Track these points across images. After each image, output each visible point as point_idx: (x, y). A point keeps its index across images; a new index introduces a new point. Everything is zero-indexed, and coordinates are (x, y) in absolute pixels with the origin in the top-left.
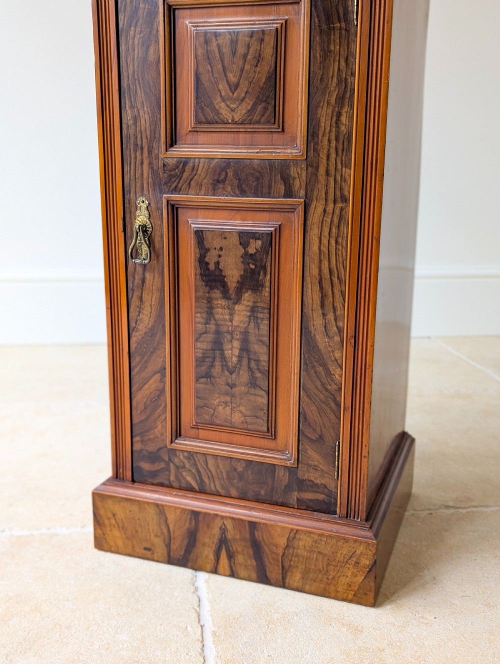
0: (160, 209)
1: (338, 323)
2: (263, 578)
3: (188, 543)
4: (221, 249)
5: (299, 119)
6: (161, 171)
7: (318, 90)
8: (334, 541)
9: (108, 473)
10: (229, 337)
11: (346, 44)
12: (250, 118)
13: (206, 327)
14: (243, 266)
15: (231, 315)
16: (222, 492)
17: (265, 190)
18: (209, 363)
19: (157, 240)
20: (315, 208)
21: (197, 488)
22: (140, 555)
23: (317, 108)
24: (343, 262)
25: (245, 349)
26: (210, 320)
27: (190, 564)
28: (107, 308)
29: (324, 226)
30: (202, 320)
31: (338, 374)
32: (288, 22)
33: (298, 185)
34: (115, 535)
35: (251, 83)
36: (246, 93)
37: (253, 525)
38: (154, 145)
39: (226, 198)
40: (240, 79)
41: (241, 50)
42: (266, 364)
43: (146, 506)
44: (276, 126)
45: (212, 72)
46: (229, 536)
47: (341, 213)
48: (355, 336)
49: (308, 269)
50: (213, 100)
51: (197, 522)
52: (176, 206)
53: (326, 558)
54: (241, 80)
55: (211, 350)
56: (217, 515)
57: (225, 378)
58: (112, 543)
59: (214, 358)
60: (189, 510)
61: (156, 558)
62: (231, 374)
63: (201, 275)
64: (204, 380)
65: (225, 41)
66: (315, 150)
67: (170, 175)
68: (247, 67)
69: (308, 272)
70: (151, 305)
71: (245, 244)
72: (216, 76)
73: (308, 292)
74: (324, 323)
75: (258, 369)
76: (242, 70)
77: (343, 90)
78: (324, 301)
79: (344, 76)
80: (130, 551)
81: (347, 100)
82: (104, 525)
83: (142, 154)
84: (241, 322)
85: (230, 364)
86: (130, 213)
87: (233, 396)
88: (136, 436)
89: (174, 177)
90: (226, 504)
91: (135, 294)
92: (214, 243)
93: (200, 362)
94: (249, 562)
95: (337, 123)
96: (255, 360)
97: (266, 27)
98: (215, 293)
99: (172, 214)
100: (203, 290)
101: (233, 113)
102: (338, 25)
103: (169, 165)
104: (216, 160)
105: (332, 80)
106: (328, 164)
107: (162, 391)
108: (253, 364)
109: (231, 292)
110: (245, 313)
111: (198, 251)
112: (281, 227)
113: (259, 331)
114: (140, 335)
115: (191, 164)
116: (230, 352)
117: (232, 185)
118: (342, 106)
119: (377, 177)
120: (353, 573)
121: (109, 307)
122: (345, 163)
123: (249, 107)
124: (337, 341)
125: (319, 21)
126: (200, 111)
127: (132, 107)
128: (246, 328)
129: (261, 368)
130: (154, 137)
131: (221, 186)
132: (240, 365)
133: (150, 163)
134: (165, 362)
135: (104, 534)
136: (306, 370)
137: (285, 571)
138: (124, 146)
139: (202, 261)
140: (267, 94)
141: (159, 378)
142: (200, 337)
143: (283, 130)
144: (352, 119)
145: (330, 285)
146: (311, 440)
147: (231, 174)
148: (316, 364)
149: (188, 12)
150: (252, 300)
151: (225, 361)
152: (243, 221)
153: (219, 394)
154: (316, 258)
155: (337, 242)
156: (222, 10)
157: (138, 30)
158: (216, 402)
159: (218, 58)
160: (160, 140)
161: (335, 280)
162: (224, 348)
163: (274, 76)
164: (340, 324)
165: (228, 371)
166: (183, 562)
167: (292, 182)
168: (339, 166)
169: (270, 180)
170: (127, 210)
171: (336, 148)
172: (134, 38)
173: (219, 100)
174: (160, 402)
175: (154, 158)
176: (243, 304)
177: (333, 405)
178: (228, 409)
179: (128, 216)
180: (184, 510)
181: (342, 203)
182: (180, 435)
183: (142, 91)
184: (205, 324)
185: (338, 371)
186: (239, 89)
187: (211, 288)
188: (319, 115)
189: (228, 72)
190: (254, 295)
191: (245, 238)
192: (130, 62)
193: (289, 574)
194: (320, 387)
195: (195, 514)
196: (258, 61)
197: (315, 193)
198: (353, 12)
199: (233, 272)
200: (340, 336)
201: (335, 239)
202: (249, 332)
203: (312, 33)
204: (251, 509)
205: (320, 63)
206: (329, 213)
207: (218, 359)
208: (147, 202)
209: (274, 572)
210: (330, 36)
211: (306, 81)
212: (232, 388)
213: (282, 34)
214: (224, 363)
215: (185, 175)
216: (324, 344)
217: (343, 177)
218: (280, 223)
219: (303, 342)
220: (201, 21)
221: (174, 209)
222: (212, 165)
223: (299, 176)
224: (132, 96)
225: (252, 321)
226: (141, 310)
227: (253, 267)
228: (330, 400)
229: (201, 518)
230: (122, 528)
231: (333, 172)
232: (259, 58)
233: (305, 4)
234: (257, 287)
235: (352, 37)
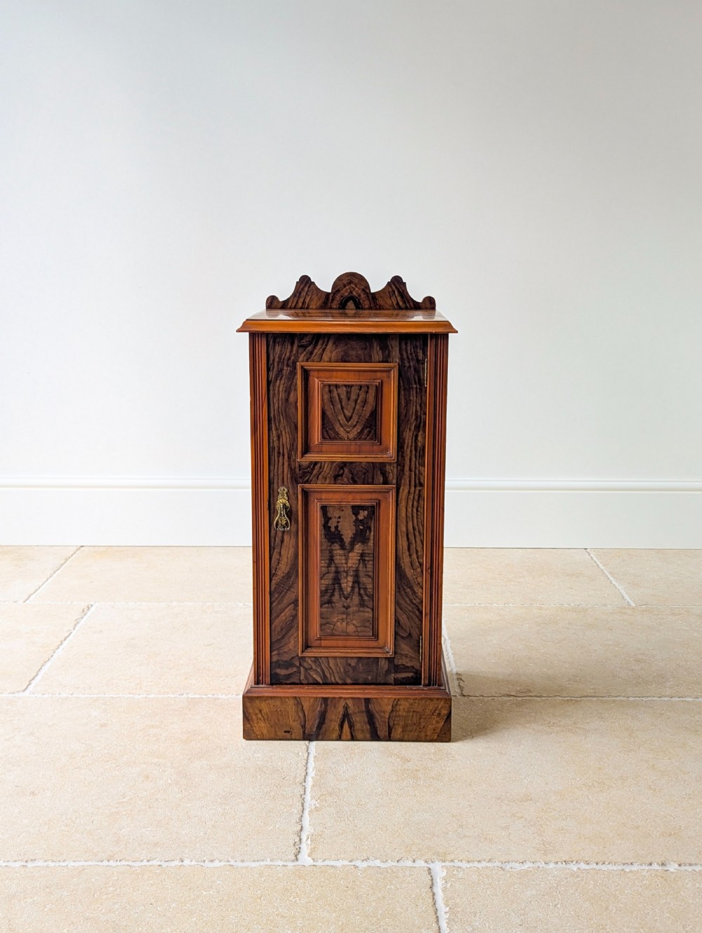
0: (296, 493)
1: (419, 560)
2: (375, 737)
3: (319, 722)
4: (339, 517)
6: (297, 469)
7: (403, 422)
10: (345, 574)
11: (420, 397)
12: (360, 437)
13: (329, 569)
14: (355, 527)
15: (347, 559)
16: (340, 682)
17: (370, 480)
18: (330, 593)
20: (403, 490)
21: (321, 682)
22: (281, 738)
23: (403, 433)
24: (422, 523)
25: (356, 581)
26: (332, 564)
27: (320, 738)
29: (409, 501)
30: (326, 565)
31: (420, 592)
32: (384, 382)
33: (392, 477)
34: (261, 726)
35: (360, 417)
36: (357, 422)
37: (368, 700)
38: (293, 453)
39: (344, 486)
40: (353, 413)
41: (353, 397)
42: (371, 591)
43: (287, 699)
44: (377, 442)
45: (334, 409)
47: (419, 493)
48: (431, 567)
49: (399, 527)
50: (334, 425)
51: (326, 706)
52: (308, 491)
54: (354, 415)
55: (332, 584)
56: (340, 698)
57: (342, 602)
58: (258, 733)
59: (334, 590)
60: (320, 698)
61: (294, 738)
62: (346, 599)
63: (325, 535)
64: (327, 605)
65: (343, 391)
66: (402, 456)
67: (304, 472)
68: (357, 407)
69: (399, 529)
70: (288, 557)
71: (356, 514)
72: (336, 411)
73: (400, 542)
74: (410, 561)
75: (366, 594)
76: (354, 409)
77: (419, 422)
78: (410, 547)
79: (419, 414)
80: (273, 736)
81: (421, 428)
82: (252, 720)
83: (283, 458)
84: (353, 564)
85: (345, 593)
86: (274, 496)
88: (274, 650)
89: (307, 473)
90: (346, 689)
91: (276, 550)
92: (333, 513)
93: (323, 593)
94: (365, 727)
95: (415, 441)
96: (363, 588)
97: (370, 384)
98: (335, 546)
99: (305, 496)
100: (326, 544)
101: (348, 434)
102: (415, 386)
103: (303, 466)
104: (337, 462)
105: (412, 417)
106: (410, 465)
107: (296, 616)
108: (362, 592)
109: (346, 545)
110: (357, 557)
111: (323, 519)
112: (380, 502)
113: (366, 569)
114: (278, 578)
115: (319, 465)
116: (346, 584)
117: (347, 478)
118: (418, 431)
122: (421, 463)
123: (359, 431)
124: (419, 571)
125: (404, 383)
126: (325, 432)
128: (357, 568)
129: (368, 593)
130: (293, 447)
131: (340, 478)
132: (353, 593)
133: (290, 465)
134: (298, 596)
135: (252, 726)
136: (399, 592)
139: (326, 526)
140: (371, 423)
141: (294, 607)
142: (324, 576)
143: (381, 444)
144: (424, 439)
145: (414, 537)
146: (403, 638)
147: (347, 470)
148: (405, 588)
149: (316, 373)
150: (362, 549)
151: (342, 591)
152: (355, 498)
153: (338, 613)
154: (404, 520)
156: (339, 373)
157: (282, 383)
158: (336, 620)
159: (338, 401)
160: (297, 450)
161: (417, 534)
162: (342, 582)
163: (375, 413)
164: (421, 561)
165: (344, 597)
166: (315, 737)
167: (387, 475)
168: (418, 466)
169: (373, 475)
170: (272, 495)
171: (415, 455)
173: (338, 425)
174: (294, 623)
175: (292, 461)
176: (355, 552)
177: (418, 612)
178: (344, 623)
179: (272, 498)
180: (316, 698)
181: (420, 487)
182: (308, 646)
183: (285, 420)
184: (328, 567)
185: (421, 590)
186: (352, 420)
187: (332, 543)
188: (404, 436)
189: (345, 410)
190: (362, 546)
191: (357, 509)
192: (276, 401)
194: (409, 602)
195: (325, 700)
196: (365, 404)
197: (403, 482)
198: (424, 380)
199: (348, 532)
200: (422, 568)
201: (416, 509)
202: (359, 570)
203: (400, 389)
205: (405, 407)
206: (411, 493)
207: (337, 590)
208: (287, 490)
209: (383, 731)
210: (411, 391)
212: (347, 609)
213: (379, 390)
215: (315, 472)
216: (411, 575)
217: (420, 472)
218: (379, 500)
219: (397, 574)
220: (325, 379)
221: (306, 493)
222: (333, 466)
223: (392, 472)
224: (277, 422)
225: (361, 563)
226: (280, 561)
227: (361, 527)
228: (416, 610)
229: (329, 702)
230: (267, 720)
231: (413, 469)
232: (365, 402)
233: (394, 374)
234: (364, 540)
235: (423, 393)
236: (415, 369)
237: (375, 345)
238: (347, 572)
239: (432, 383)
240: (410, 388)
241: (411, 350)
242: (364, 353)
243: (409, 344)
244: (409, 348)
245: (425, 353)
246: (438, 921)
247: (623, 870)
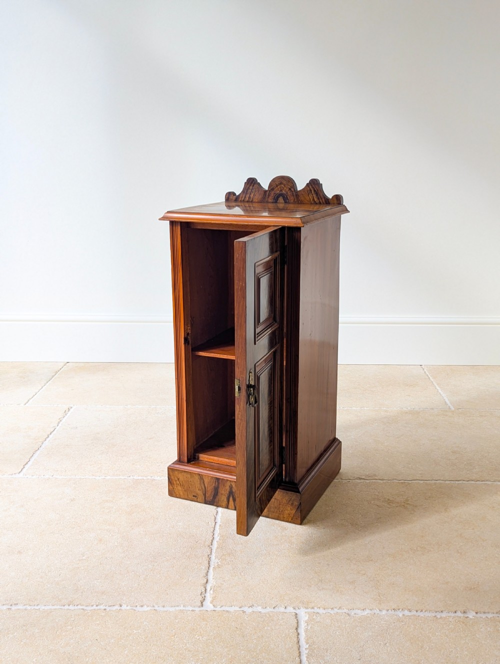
3: (214, 494)
8: (282, 493)
9: (176, 458)
22: (191, 499)
27: (215, 504)
28: (176, 379)
34: (179, 489)
43: (194, 475)
46: (234, 491)
51: (219, 483)
53: (278, 502)
56: (228, 480)
58: (177, 493)
60: (215, 478)
61: (198, 500)
80: (186, 497)
82: (173, 484)
120: (291, 508)
135: (173, 489)
166: (211, 503)
180: (213, 477)
195: (218, 479)
229: (220, 481)
230: (182, 485)
246: (300, 656)
247: (435, 616)
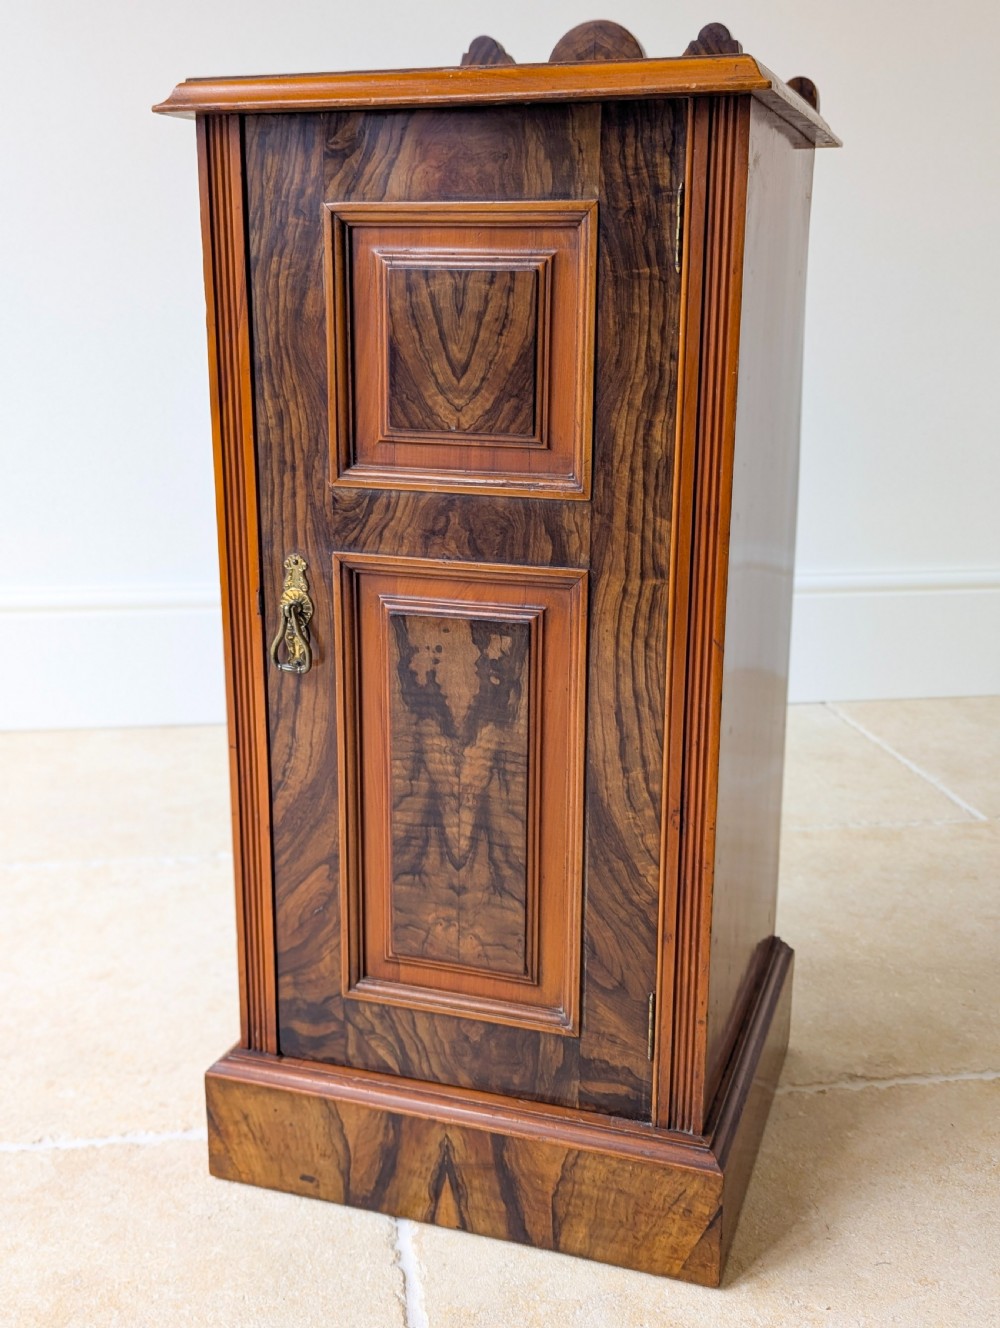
0: (326, 576)
1: (651, 785)
2: (519, 1234)
3: (382, 1170)
4: (439, 649)
5: (578, 429)
6: (328, 510)
7: (611, 381)
8: (646, 1172)
10: (453, 803)
11: (661, 303)
12: (490, 424)
13: (412, 785)
14: (478, 680)
15: (458, 764)
16: (443, 1077)
17: (518, 551)
18: (417, 849)
19: (322, 629)
20: (608, 585)
21: (396, 1069)
22: (294, 1189)
23: (609, 412)
24: (659, 681)
25: (483, 825)
26: (419, 772)
27: (385, 1207)
28: (231, 747)
29: (623, 617)
30: (405, 772)
31: (652, 875)
32: (557, 259)
33: (577, 544)
34: (248, 1152)
35: (491, 363)
36: (483, 379)
37: (500, 1141)
38: (316, 463)
39: (447, 562)
40: (472, 354)
41: (472, 305)
42: (521, 854)
43: (305, 1102)
44: (537, 439)
45: (421, 340)
46: (457, 1159)
47: (653, 595)
48: (683, 810)
49: (596, 689)
50: (422, 388)
51: (398, 1133)
52: (357, 571)
53: (632, 1202)
54: (474, 357)
55: (421, 825)
56: (434, 1122)
57: (447, 876)
58: (242, 1166)
59: (427, 841)
60: (383, 1112)
61: (322, 1195)
62: (458, 868)
63: (402, 692)
64: (408, 878)
65: (444, 287)
66: (607, 485)
67: (346, 518)
68: (483, 335)
69: (596, 694)
70: (311, 744)
71: (481, 643)
72: (427, 347)
73: (597, 732)
74: (626, 785)
75: (507, 861)
76: (475, 341)
77: (656, 383)
78: (625, 745)
79: (658, 359)
80: (274, 1181)
81: (664, 400)
82: (228, 1134)
83: (294, 478)
84: (475, 778)
85: (455, 851)
86: (273, 580)
87: (461, 908)
88: (286, 973)
89: (353, 521)
90: (451, 1101)
91: (282, 724)
92: (423, 638)
93: (400, 846)
94: (493, 1206)
95: (645, 441)
96: (501, 846)
97: (517, 267)
98: (427, 725)
99: (349, 585)
100: (406, 719)
101: (459, 414)
102: (647, 270)
103: (343, 500)
104: (430, 496)
105: (637, 366)
106: (630, 511)
107: (332, 895)
108: (498, 853)
109: (456, 724)
110: (483, 761)
111: (395, 651)
112: (547, 615)
113: (508, 794)
114: (290, 795)
115: (383, 500)
116: (455, 830)
117: (457, 540)
118: (655, 411)
119: (718, 536)
120: (680, 1229)
121: (235, 745)
122: (660, 509)
123: (488, 406)
124: (650, 817)
125: (613, 262)
126: (398, 409)
127: (275, 396)
128: (484, 789)
129: (513, 860)
130: (316, 448)
131: (438, 540)
132: (474, 853)
133: (309, 496)
134: (338, 845)
135: (227, 1151)
136: (595, 866)
137: (558, 1223)
138: (261, 463)
139: (405, 670)
140: (520, 384)
141: (327, 874)
142: (401, 802)
143: (549, 447)
144: (673, 433)
145: (636, 719)
146: (603, 990)
147: (457, 520)
148: (612, 857)
149: (376, 233)
150: (496, 739)
151: (447, 846)
152: (477, 600)
153: (436, 903)
154: (611, 671)
155: (647, 645)
156: (437, 233)
157: (286, 260)
158: (431, 918)
159: (431, 316)
160: (326, 456)
161: (645, 711)
162: (445, 822)
163: (531, 353)
164: (655, 788)
165: (453, 863)
166: (372, 1202)
167: (565, 538)
168: (650, 515)
169: (526, 536)
170: (267, 576)
171: (644, 484)
172: (278, 276)
173: (433, 389)
174: (328, 916)
175: (315, 486)
176: (479, 747)
177: (642, 928)
178: (453, 930)
179: (268, 585)
180: (374, 1112)
181: (657, 578)
182: (365, 974)
183: (294, 369)
184: (410, 780)
185: (652, 869)
186: (469, 373)
187: (421, 717)
188: (613, 425)
189: (449, 342)
190: (498, 731)
191: (482, 630)
192: (271, 318)
193: (565, 1228)
194: (620, 897)
195: (395, 1119)
196: (504, 326)
197: (608, 560)
198: (673, 250)
199: (460, 689)
200: (655, 808)
201: (643, 639)
202: (489, 797)
203: (601, 283)
204: (496, 1110)
205: (616, 335)
206: (632, 594)
207: (433, 842)
208: (304, 564)
209: (540, 1224)
210: (633, 288)
211: (589, 365)
212: (459, 894)
213: (546, 282)
214: (445, 849)
215: (374, 519)
216: (626, 822)
217: (657, 534)
218: (544, 608)
219: (588, 816)
220: (400, 250)
221: (353, 578)
222: (421, 504)
223: (578, 529)
224: (274, 376)
225: (496, 776)
226: (293, 751)
227: (496, 682)
228: (638, 921)
229: (404, 1126)
230: (261, 1140)
231: (639, 525)
232: (504, 321)
233: (587, 232)
234: (504, 719)
235: (671, 293)
236: (648, 218)
237: (532, 147)
238: (458, 797)
239: (697, 262)
240: (631, 276)
241: (636, 156)
242: (501, 168)
243: (630, 139)
244: (630, 151)
245: (675, 166)
